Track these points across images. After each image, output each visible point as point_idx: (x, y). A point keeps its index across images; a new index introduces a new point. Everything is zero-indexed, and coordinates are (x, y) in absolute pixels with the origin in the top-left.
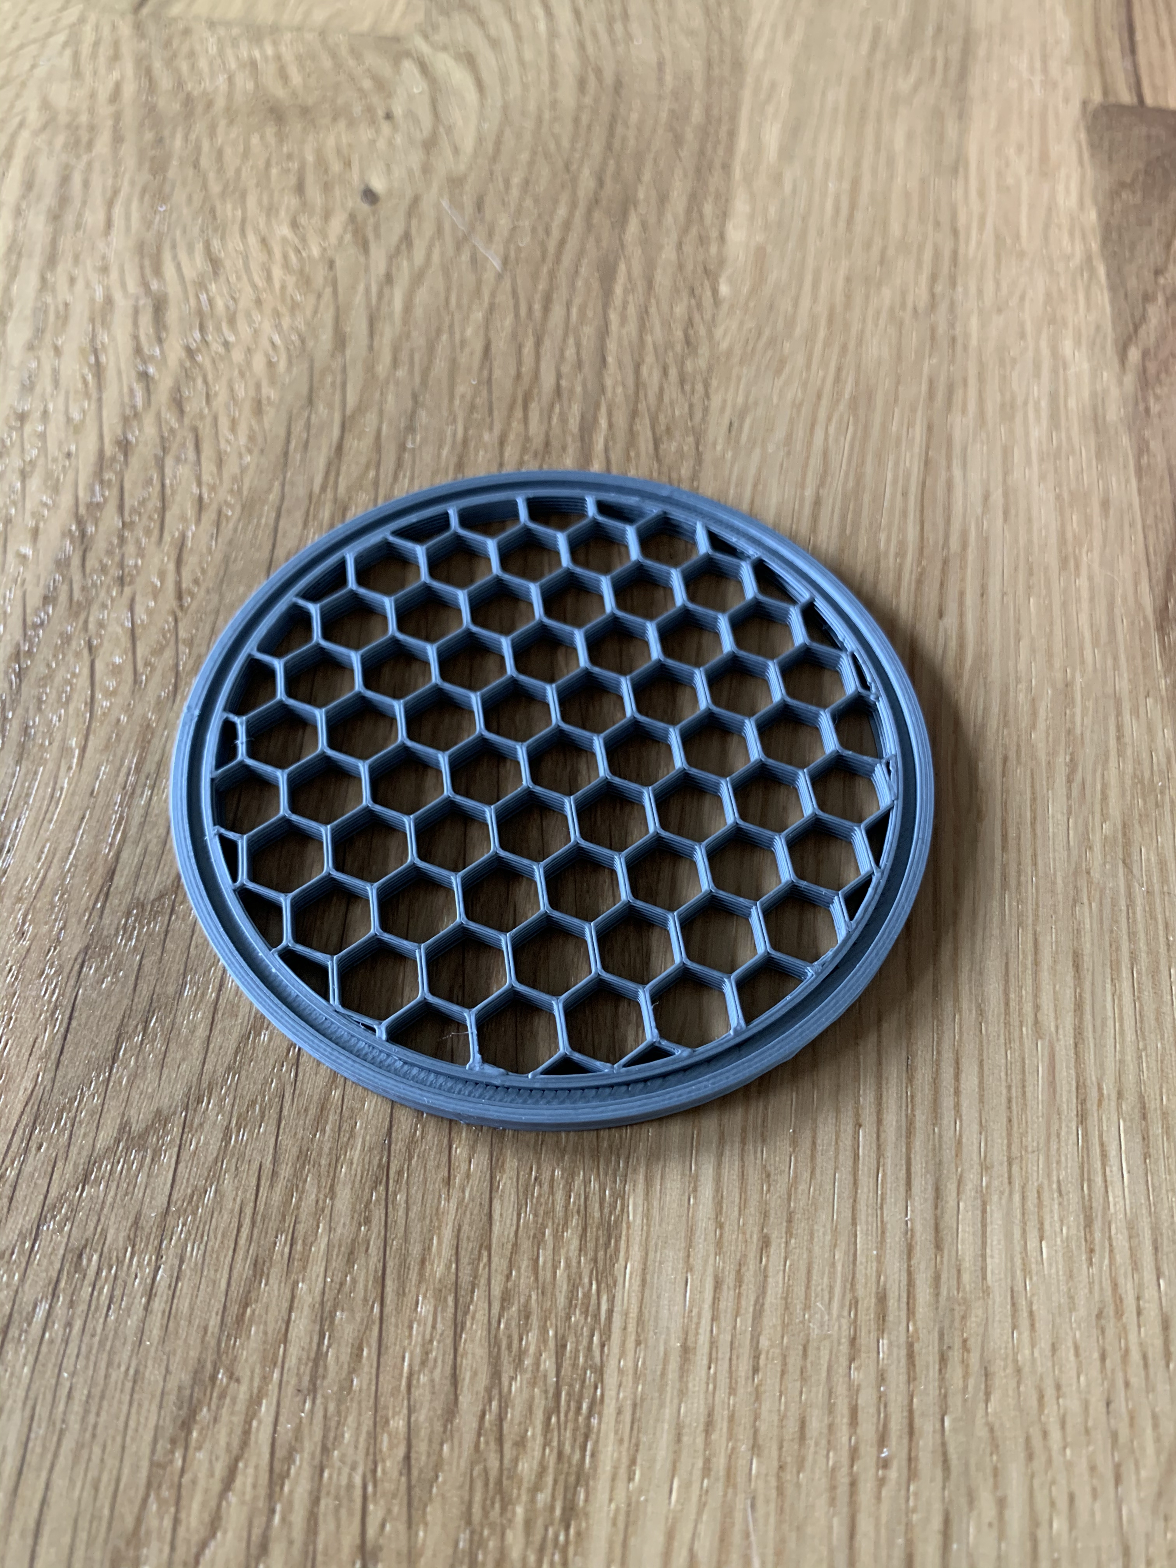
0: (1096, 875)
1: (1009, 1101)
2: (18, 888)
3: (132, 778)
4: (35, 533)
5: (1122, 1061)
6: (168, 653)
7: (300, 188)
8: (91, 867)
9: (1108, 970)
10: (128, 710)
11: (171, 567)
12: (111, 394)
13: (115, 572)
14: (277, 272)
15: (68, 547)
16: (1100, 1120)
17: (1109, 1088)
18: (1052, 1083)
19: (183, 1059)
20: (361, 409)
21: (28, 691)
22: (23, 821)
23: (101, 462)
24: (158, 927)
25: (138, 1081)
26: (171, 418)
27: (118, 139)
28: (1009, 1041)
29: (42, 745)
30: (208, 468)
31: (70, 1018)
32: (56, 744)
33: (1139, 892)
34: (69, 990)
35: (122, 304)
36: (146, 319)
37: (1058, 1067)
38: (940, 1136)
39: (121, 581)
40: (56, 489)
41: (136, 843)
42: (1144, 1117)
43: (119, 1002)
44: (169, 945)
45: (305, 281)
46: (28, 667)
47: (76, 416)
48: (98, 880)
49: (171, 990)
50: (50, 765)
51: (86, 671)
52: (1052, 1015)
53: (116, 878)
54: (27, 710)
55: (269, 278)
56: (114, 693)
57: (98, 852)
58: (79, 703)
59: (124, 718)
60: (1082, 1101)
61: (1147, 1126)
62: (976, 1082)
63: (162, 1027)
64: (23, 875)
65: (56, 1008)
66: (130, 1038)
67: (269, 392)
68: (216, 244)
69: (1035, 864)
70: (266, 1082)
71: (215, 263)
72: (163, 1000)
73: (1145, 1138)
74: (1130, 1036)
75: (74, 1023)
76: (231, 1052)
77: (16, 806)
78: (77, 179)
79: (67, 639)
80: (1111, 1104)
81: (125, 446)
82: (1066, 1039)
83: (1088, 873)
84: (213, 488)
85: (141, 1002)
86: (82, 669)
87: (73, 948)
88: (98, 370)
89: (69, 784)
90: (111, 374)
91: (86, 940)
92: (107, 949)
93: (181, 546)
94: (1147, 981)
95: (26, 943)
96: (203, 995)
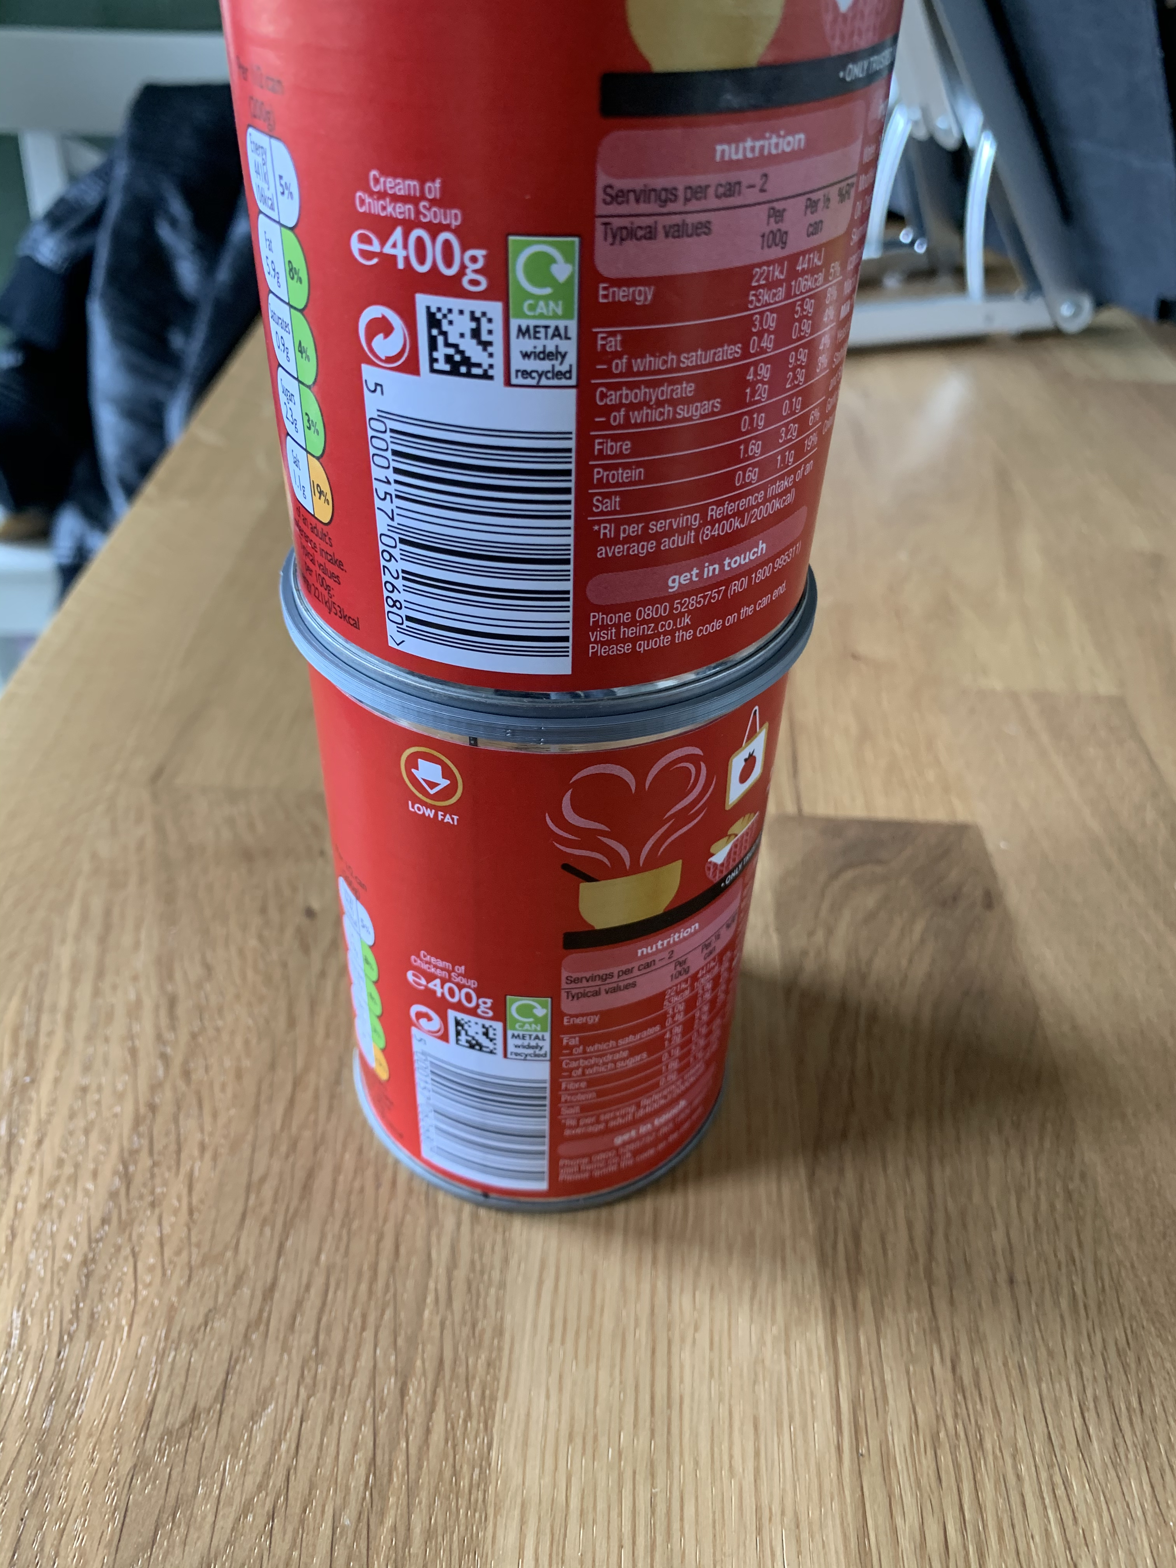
0: (768, 1363)
1: (714, 1522)
2: (89, 1427)
3: (162, 1345)
4: (95, 1174)
5: (784, 1490)
6: (185, 1254)
7: (263, 910)
8: (137, 1408)
9: (775, 1427)
10: (160, 1297)
11: (185, 1192)
12: (142, 1071)
13: (150, 1199)
14: (250, 974)
15: (117, 1181)
16: (771, 1531)
17: (776, 1509)
18: (741, 1507)
19: (198, 1538)
20: (306, 1069)
21: (94, 1287)
22: (92, 1380)
23: (137, 1121)
24: (181, 1447)
25: (169, 1556)
26: (182, 1085)
27: (142, 880)
28: (713, 1483)
29: (103, 1325)
30: (207, 1118)
31: (125, 1517)
32: (113, 1323)
33: (795, 1372)
34: (123, 1497)
35: (148, 1002)
36: (163, 1013)
37: (744, 1496)
38: (672, 1550)
39: (153, 1205)
40: (108, 1141)
41: (166, 1390)
42: (798, 1527)
43: (156, 1502)
44: (189, 1459)
45: (268, 980)
46: (93, 1271)
47: (120, 1087)
48: (142, 1417)
49: (190, 1490)
50: (109, 1339)
51: (131, 1270)
52: (740, 1461)
53: (154, 1414)
54: (93, 1301)
55: (244, 978)
56: (150, 1284)
57: (142, 1398)
58: (127, 1294)
59: (156, 1302)
60: (759, 1519)
61: (799, 1533)
62: (693, 1510)
63: (184, 1516)
64: (92, 1419)
65: (115, 1510)
66: (164, 1526)
67: (246, 1063)
68: (209, 955)
69: (730, 1358)
70: (252, 1550)
71: (208, 968)
72: (185, 1498)
73: (798, 1541)
74: (789, 1472)
75: (127, 1520)
76: (229, 1531)
77: (87, 1371)
78: (116, 911)
79: (118, 1249)
80: (777, 1518)
81: (153, 1108)
82: (750, 1477)
83: (763, 1361)
84: (211, 1134)
85: (171, 1501)
86: (128, 1269)
87: (126, 1467)
88: (133, 1052)
89: (122, 1351)
90: (142, 1054)
91: (135, 1459)
92: (147, 1466)
93: (190, 1176)
94: (799, 1434)
95: (95, 1466)
96: (211, 1492)
